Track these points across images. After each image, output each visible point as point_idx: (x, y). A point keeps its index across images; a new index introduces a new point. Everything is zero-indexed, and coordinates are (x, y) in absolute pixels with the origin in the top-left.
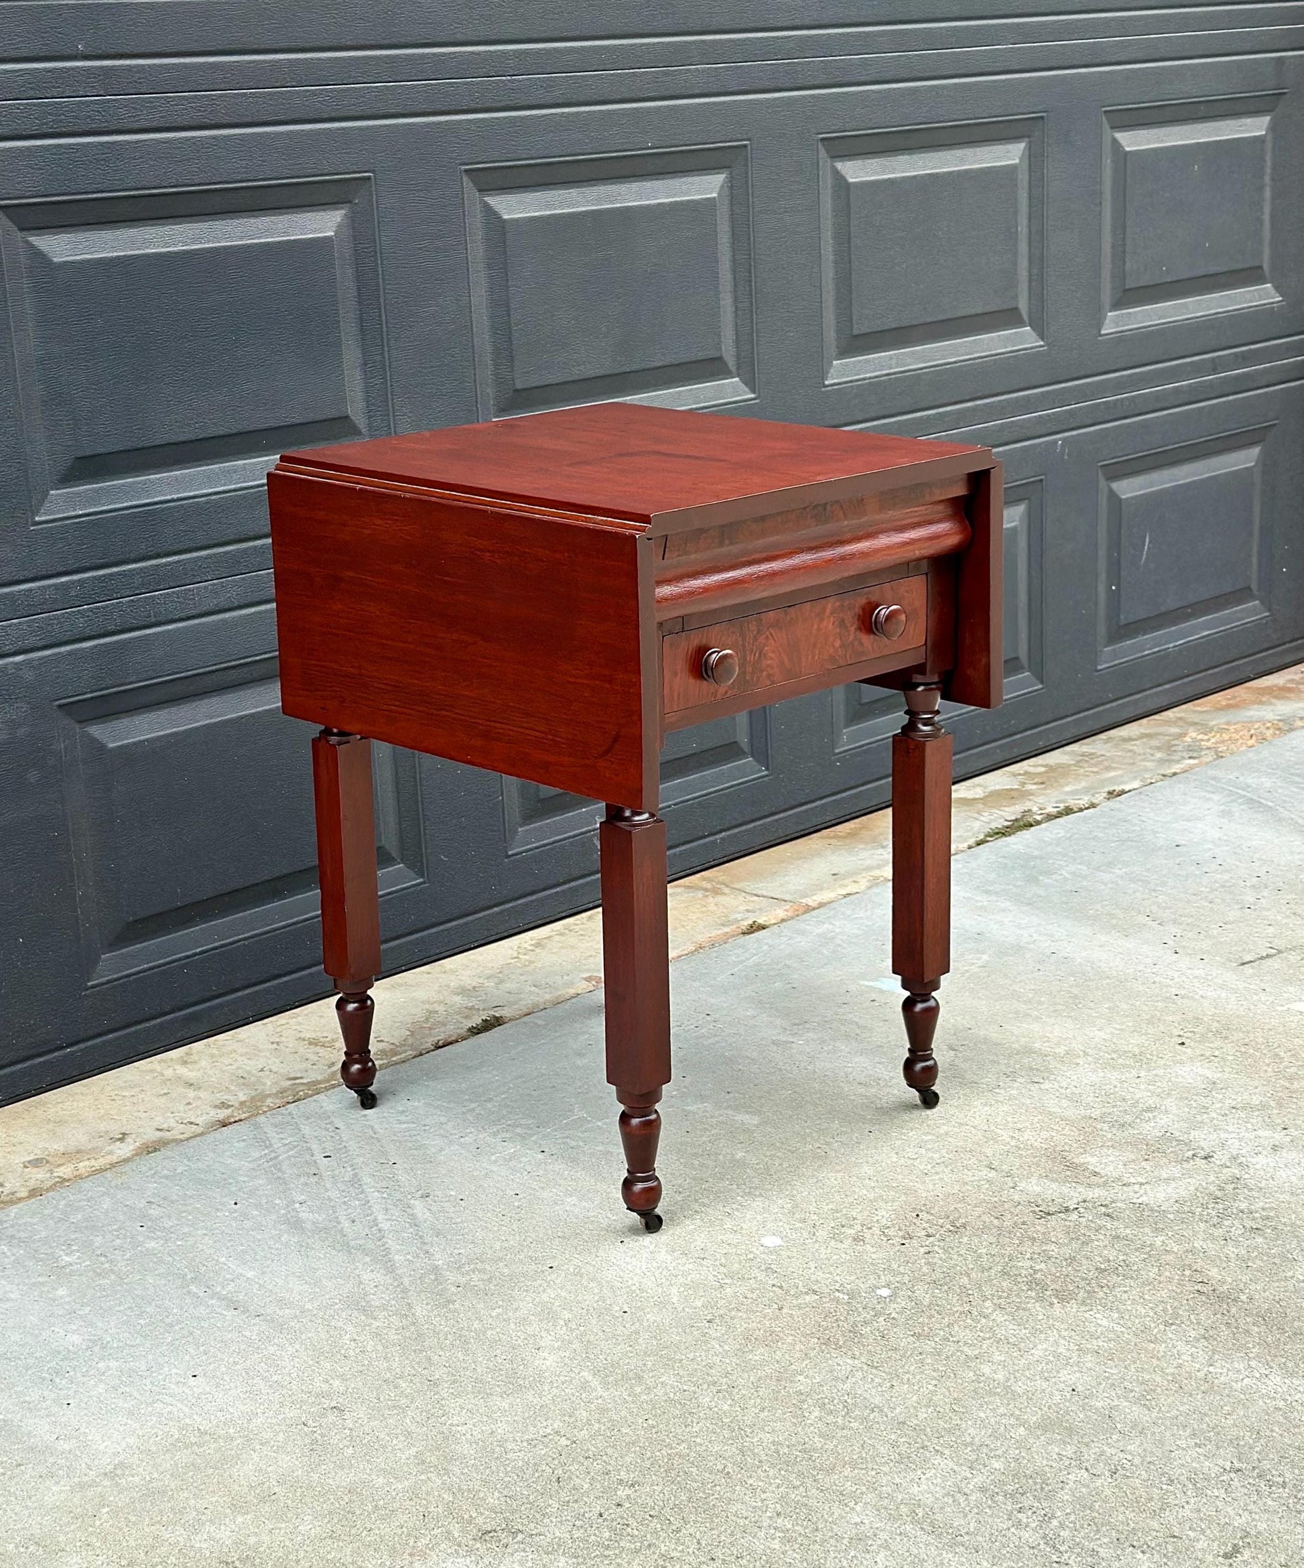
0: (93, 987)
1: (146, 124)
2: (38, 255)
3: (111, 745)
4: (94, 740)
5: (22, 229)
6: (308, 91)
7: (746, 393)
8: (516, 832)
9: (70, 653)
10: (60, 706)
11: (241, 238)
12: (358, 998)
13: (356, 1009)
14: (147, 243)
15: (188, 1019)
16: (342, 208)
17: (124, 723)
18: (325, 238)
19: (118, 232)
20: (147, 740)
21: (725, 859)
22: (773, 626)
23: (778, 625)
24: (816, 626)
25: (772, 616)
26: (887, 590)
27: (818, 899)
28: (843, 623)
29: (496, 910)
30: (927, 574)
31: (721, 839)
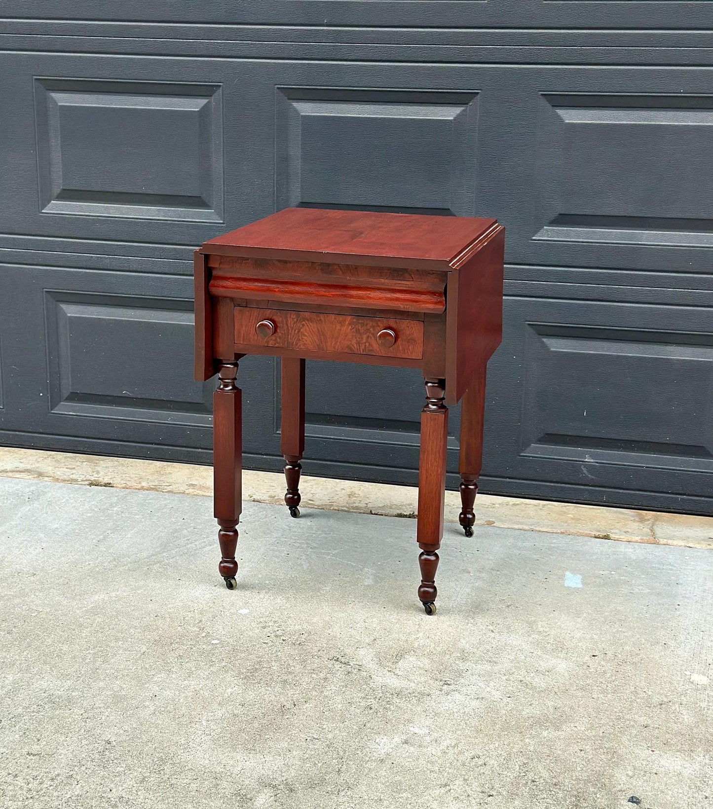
0: (279, 434)
1: (354, 58)
2: (296, 112)
5: (289, 99)
6: (447, 47)
8: (529, 445)
12: (293, 464)
14: (349, 112)
16: (462, 107)
22: (308, 320)
23: (310, 320)
24: (338, 327)
25: (307, 315)
26: (392, 323)
27: (670, 542)
28: (358, 331)
29: (508, 480)
30: (423, 321)
31: (681, 499)
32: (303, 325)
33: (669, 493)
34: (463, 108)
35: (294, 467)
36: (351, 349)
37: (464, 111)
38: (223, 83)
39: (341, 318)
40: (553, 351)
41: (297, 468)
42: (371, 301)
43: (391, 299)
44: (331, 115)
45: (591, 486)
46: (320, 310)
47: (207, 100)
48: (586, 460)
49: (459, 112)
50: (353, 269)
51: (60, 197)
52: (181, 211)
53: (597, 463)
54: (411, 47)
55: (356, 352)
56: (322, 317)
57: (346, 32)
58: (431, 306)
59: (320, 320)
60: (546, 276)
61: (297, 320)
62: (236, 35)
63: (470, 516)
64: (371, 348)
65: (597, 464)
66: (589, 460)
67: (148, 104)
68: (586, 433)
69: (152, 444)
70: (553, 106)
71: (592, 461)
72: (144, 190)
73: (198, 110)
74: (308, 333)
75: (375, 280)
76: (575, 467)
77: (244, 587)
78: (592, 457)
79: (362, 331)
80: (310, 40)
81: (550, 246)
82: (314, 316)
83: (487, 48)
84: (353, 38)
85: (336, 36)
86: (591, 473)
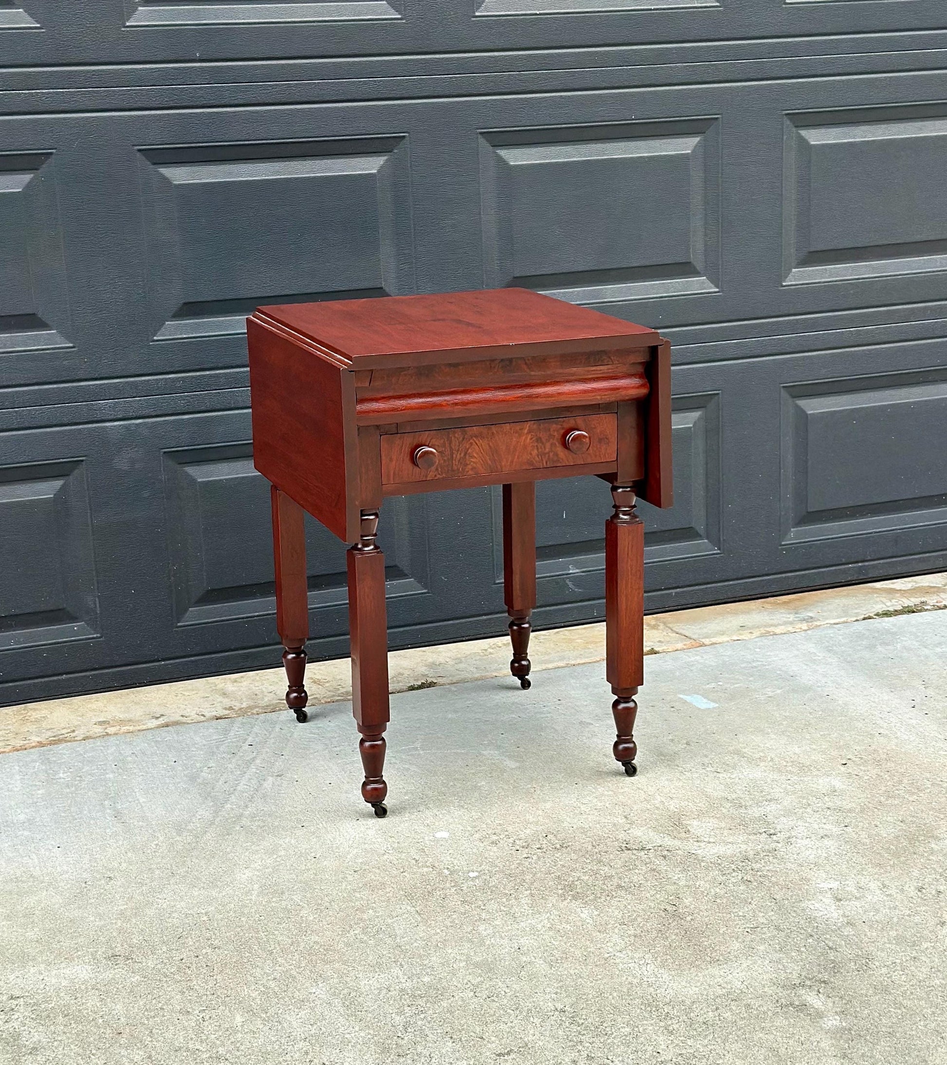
0: (181, 627)
1: (242, 102)
2: (166, 180)
3: (199, 480)
4: (187, 475)
5: (154, 164)
6: (361, 81)
7: (711, 288)
9: (174, 421)
10: (165, 453)
11: (308, 173)
12: (297, 651)
13: (294, 658)
15: (247, 656)
16: (385, 155)
17: (211, 467)
18: (372, 174)
20: (225, 479)
21: (679, 607)
22: (476, 437)
23: (480, 436)
24: (515, 439)
25: (476, 429)
26: (580, 421)
27: (714, 640)
28: (539, 440)
29: (484, 617)
30: (617, 413)
31: (676, 593)
32: (471, 444)
33: (661, 590)
36: (532, 464)
37: (388, 160)
38: (56, 149)
39: (518, 427)
42: (562, 398)
45: (580, 602)
46: (494, 420)
47: (32, 176)
48: (571, 571)
49: (382, 163)
50: (541, 361)
53: (583, 572)
54: (315, 83)
55: (537, 465)
56: (494, 429)
59: (493, 433)
61: (463, 439)
62: (69, 80)
63: (524, 663)
64: (555, 459)
65: (583, 574)
66: (574, 571)
68: (568, 539)
70: (493, 146)
71: (578, 571)
73: (20, 190)
74: (478, 454)
75: (567, 371)
76: (559, 583)
78: (577, 565)
79: (544, 440)
80: (178, 82)
82: (483, 429)
84: (236, 77)
85: (216, 76)
86: (578, 586)
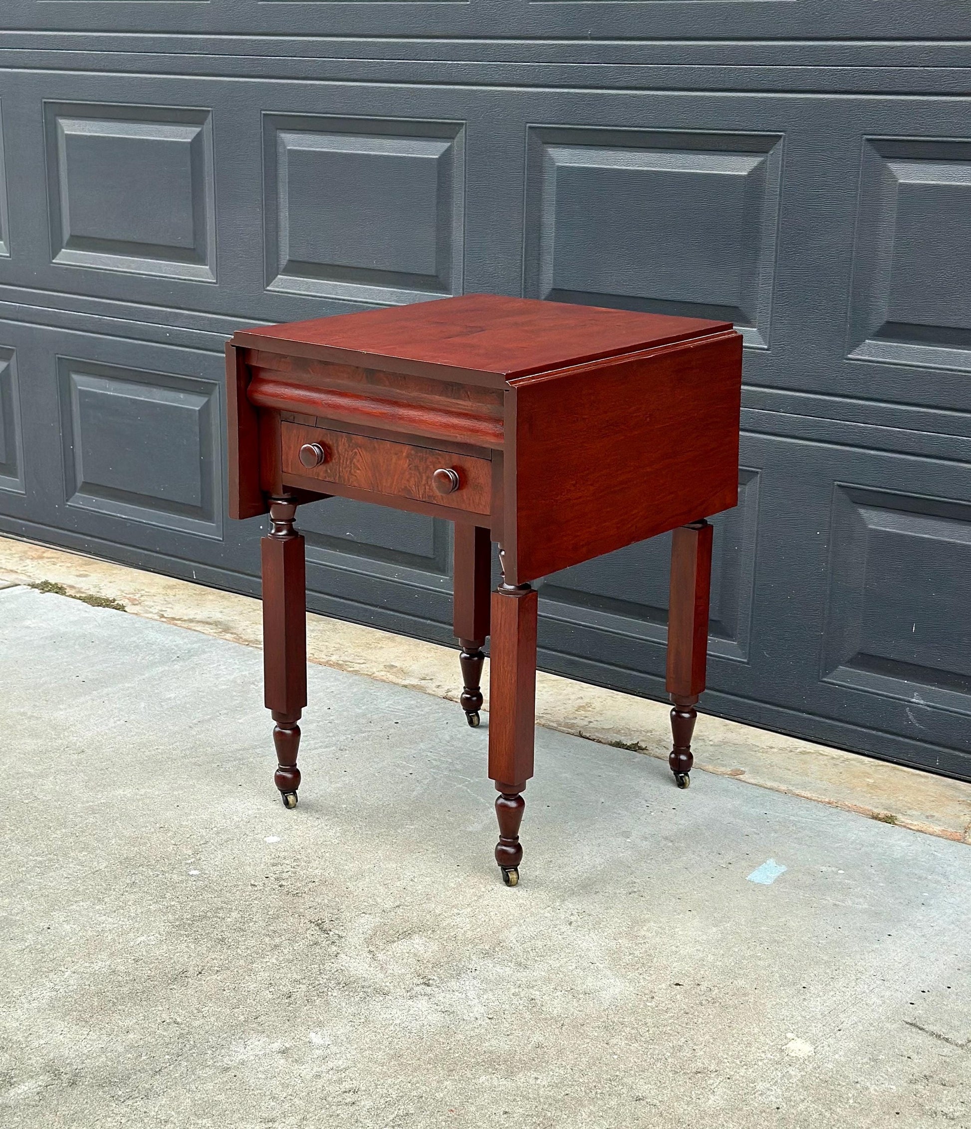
6: (740, 69)
8: (837, 667)
16: (760, 156)
19: (601, 152)
22: (360, 447)
23: (364, 447)
24: (394, 460)
25: (359, 439)
26: (457, 460)
28: (416, 468)
30: (491, 461)
34: (762, 159)
35: (472, 656)
36: (409, 493)
37: (763, 163)
38: (466, 120)
39: (398, 447)
40: (871, 530)
41: (476, 659)
42: (426, 427)
43: (447, 426)
44: (594, 166)
45: (919, 740)
46: (375, 434)
47: (448, 145)
48: (914, 700)
49: (756, 164)
51: (287, 271)
52: (416, 295)
53: (928, 706)
55: (414, 496)
56: (376, 444)
57: (617, 47)
58: (493, 440)
59: (374, 447)
60: (866, 415)
61: (349, 447)
65: (928, 709)
66: (918, 701)
67: (381, 148)
68: (914, 658)
69: (376, 606)
70: (883, 157)
71: (922, 702)
72: (374, 265)
73: (437, 157)
74: (361, 466)
76: (897, 707)
77: (308, 807)
78: (922, 696)
79: (421, 469)
80: (571, 59)
81: (872, 370)
82: (367, 442)
83: (794, 69)
84: (622, 56)
85: (603, 54)
86: (920, 721)
